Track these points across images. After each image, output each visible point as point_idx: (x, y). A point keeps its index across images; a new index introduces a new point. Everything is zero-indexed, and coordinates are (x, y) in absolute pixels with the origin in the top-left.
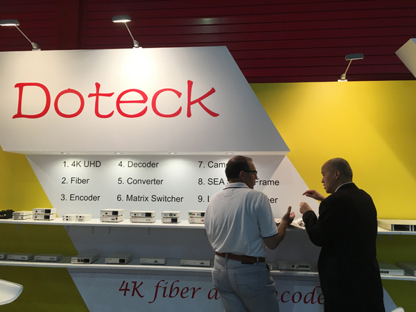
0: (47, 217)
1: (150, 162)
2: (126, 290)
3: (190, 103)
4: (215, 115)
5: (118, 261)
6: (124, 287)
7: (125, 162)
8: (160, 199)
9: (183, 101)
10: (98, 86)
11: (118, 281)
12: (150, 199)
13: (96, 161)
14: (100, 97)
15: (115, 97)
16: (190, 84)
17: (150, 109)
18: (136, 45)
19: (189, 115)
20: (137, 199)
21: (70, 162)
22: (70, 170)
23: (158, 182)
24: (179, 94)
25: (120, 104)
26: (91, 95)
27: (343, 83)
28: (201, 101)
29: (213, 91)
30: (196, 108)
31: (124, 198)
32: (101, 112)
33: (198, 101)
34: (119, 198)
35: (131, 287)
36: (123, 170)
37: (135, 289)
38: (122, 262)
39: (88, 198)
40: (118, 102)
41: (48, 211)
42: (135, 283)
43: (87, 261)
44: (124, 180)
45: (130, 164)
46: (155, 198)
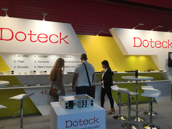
0: (13, 73)
1: (45, 56)
2: (43, 93)
3: (61, 39)
4: (68, 43)
5: (40, 85)
6: (42, 92)
7: (37, 56)
8: (49, 67)
9: (59, 39)
10: (31, 31)
11: (40, 91)
12: (45, 67)
13: (26, 55)
14: (32, 35)
15: (37, 36)
16: (61, 34)
17: (49, 40)
18: (44, 20)
19: (60, 43)
20: (41, 67)
21: (17, 55)
22: (17, 58)
23: (48, 62)
24: (57, 37)
25: (39, 38)
26: (28, 34)
27: (97, 36)
28: (64, 39)
29: (67, 36)
30: (62, 41)
31: (37, 67)
32: (32, 40)
33: (63, 39)
34: (35, 67)
35: (44, 92)
36: (36, 58)
37: (46, 92)
38: (41, 85)
39: (24, 67)
40: (38, 37)
41: (13, 71)
42: (46, 91)
43: (30, 86)
44: (37, 61)
45: (39, 56)
46: (47, 67)
